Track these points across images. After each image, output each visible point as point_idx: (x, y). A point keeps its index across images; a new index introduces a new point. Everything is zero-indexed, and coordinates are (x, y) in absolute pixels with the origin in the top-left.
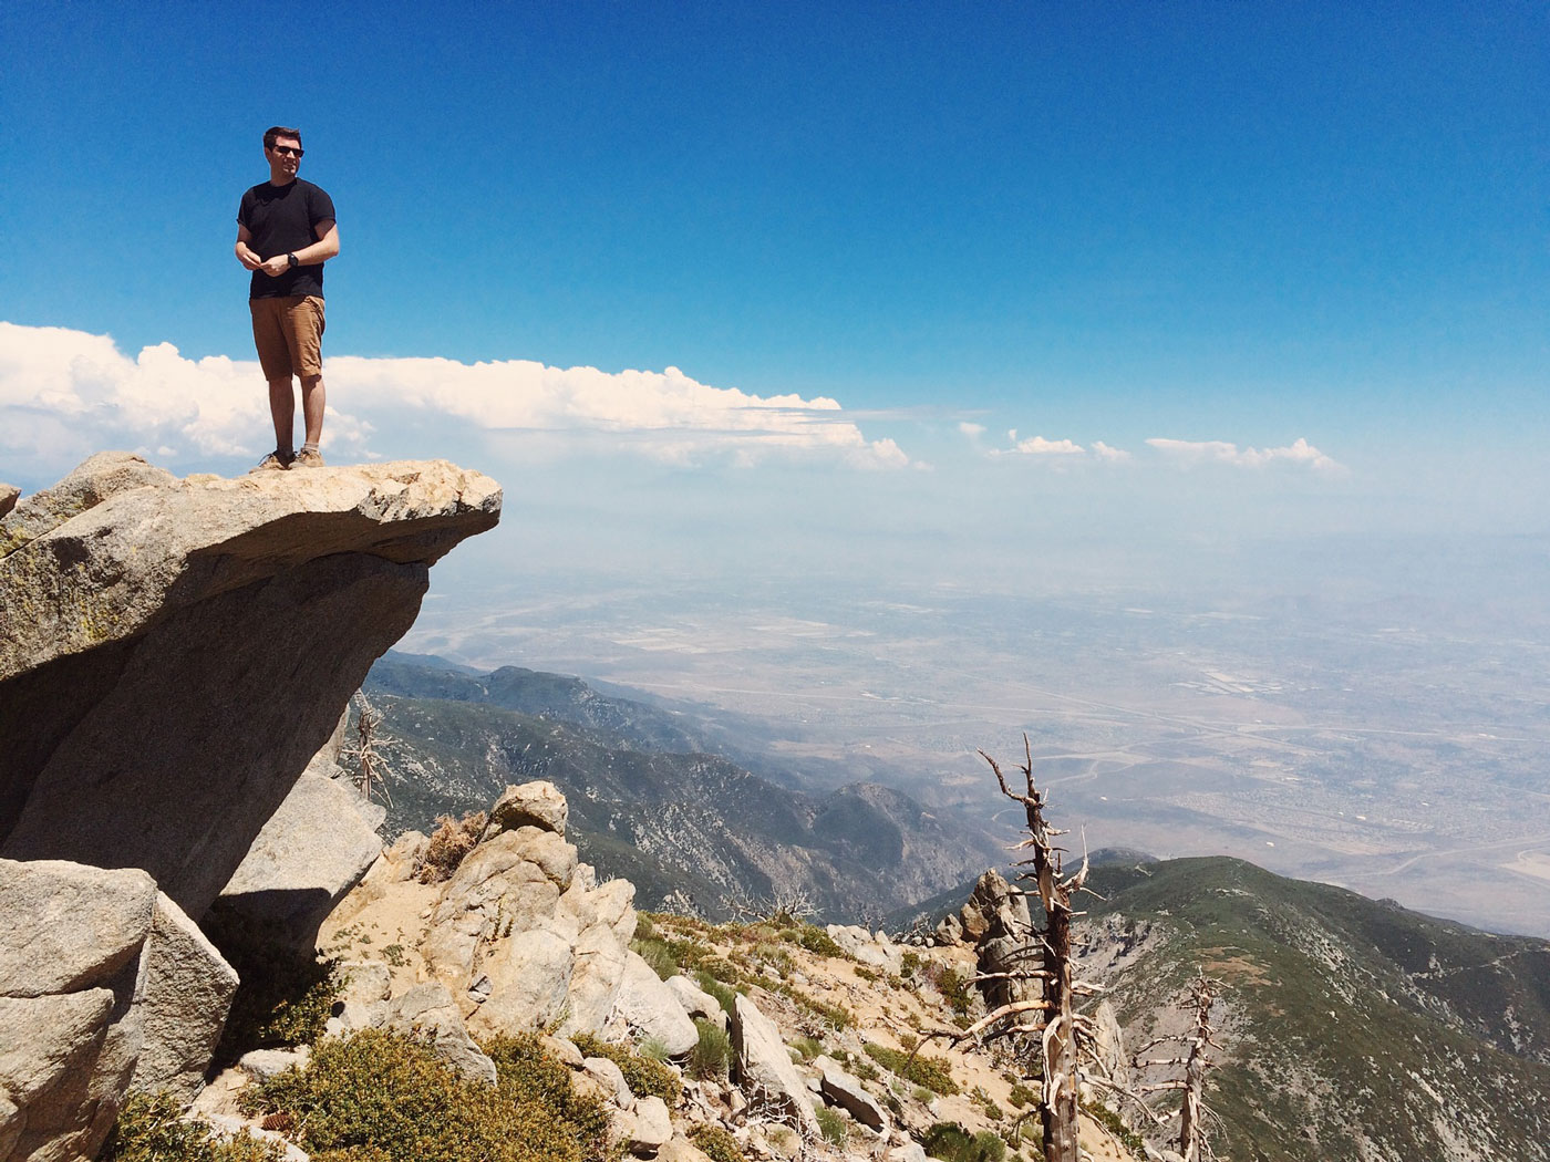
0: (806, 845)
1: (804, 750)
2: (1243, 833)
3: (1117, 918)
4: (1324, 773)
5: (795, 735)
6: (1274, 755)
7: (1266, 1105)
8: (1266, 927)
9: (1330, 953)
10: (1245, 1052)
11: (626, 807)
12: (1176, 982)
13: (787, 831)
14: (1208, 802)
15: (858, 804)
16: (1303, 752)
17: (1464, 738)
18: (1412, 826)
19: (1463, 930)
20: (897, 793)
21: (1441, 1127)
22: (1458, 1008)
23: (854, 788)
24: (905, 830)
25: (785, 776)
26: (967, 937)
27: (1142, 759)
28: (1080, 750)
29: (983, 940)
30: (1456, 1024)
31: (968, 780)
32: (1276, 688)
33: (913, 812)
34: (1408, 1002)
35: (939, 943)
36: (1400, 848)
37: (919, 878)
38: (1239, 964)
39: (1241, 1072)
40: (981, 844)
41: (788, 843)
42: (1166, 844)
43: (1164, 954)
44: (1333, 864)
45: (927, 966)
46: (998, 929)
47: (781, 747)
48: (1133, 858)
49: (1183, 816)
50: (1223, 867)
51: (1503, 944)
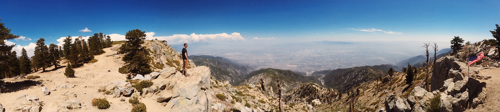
0: (240, 70)
1: (240, 63)
2: (271, 66)
3: (263, 73)
4: (275, 61)
5: (239, 61)
6: (272, 60)
7: (273, 84)
8: (273, 72)
9: (277, 73)
10: (272, 81)
11: (226, 67)
12: (267, 77)
13: (239, 69)
14: (268, 64)
15: (244, 66)
16: (274, 60)
17: (283, 58)
18: (281, 64)
19: (284, 70)
20: (247, 65)
21: (284, 83)
22: (284, 75)
23: (244, 65)
24: (247, 68)
25: (238, 65)
26: (260, 83)
27: (264, 62)
28: (260, 61)
29: (262, 83)
30: (284, 76)
31: (252, 64)
32: (272, 55)
33: (248, 67)
34: (282, 76)
35: (258, 84)
36: (280, 65)
37: (248, 72)
38: (271, 75)
39: (272, 83)
40: (253, 69)
41: (239, 70)
42: (266, 67)
43: (266, 75)
44: (276, 67)
45: (257, 86)
46: (263, 82)
47: (238, 62)
48: (264, 69)
49: (267, 65)
50: (270, 69)
51: (287, 71)
